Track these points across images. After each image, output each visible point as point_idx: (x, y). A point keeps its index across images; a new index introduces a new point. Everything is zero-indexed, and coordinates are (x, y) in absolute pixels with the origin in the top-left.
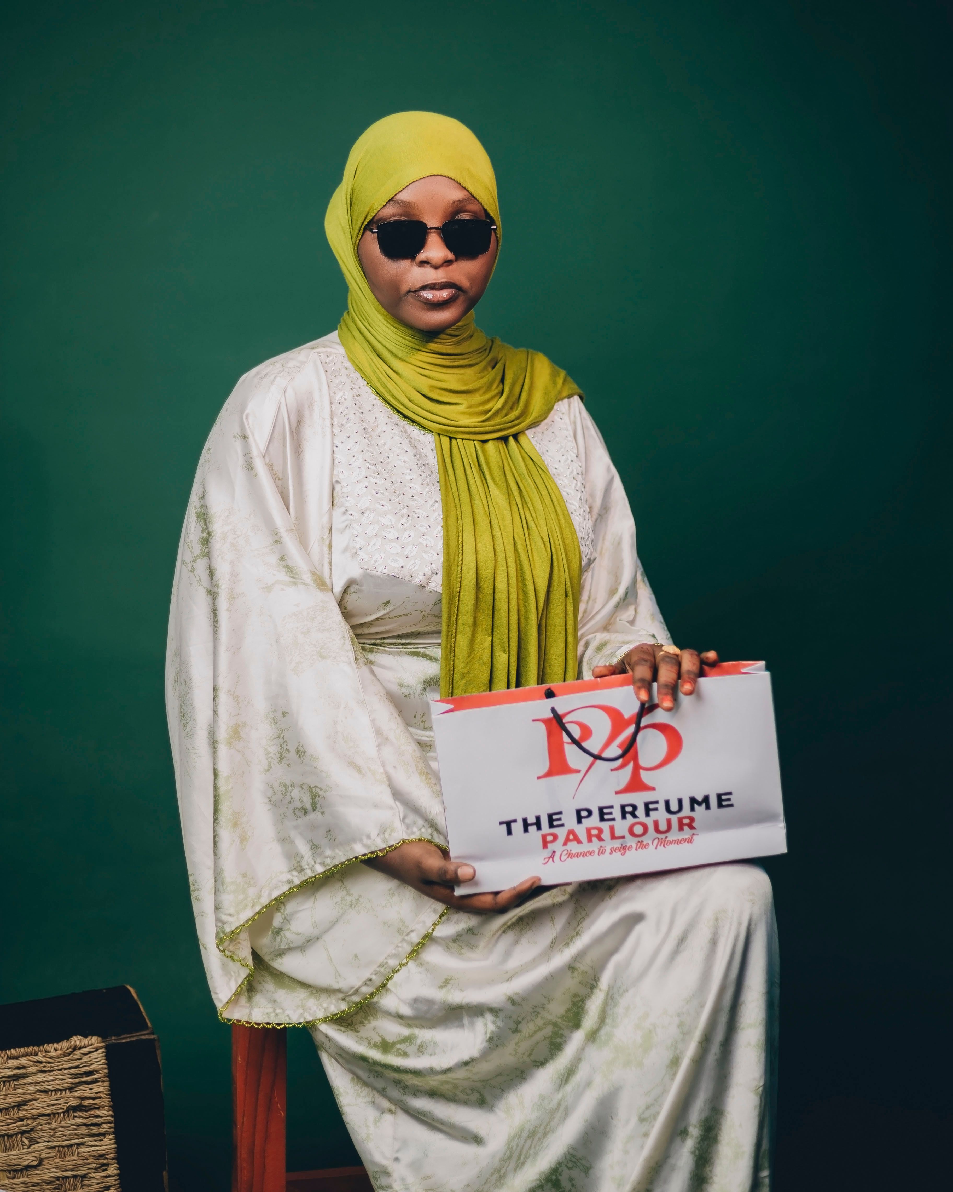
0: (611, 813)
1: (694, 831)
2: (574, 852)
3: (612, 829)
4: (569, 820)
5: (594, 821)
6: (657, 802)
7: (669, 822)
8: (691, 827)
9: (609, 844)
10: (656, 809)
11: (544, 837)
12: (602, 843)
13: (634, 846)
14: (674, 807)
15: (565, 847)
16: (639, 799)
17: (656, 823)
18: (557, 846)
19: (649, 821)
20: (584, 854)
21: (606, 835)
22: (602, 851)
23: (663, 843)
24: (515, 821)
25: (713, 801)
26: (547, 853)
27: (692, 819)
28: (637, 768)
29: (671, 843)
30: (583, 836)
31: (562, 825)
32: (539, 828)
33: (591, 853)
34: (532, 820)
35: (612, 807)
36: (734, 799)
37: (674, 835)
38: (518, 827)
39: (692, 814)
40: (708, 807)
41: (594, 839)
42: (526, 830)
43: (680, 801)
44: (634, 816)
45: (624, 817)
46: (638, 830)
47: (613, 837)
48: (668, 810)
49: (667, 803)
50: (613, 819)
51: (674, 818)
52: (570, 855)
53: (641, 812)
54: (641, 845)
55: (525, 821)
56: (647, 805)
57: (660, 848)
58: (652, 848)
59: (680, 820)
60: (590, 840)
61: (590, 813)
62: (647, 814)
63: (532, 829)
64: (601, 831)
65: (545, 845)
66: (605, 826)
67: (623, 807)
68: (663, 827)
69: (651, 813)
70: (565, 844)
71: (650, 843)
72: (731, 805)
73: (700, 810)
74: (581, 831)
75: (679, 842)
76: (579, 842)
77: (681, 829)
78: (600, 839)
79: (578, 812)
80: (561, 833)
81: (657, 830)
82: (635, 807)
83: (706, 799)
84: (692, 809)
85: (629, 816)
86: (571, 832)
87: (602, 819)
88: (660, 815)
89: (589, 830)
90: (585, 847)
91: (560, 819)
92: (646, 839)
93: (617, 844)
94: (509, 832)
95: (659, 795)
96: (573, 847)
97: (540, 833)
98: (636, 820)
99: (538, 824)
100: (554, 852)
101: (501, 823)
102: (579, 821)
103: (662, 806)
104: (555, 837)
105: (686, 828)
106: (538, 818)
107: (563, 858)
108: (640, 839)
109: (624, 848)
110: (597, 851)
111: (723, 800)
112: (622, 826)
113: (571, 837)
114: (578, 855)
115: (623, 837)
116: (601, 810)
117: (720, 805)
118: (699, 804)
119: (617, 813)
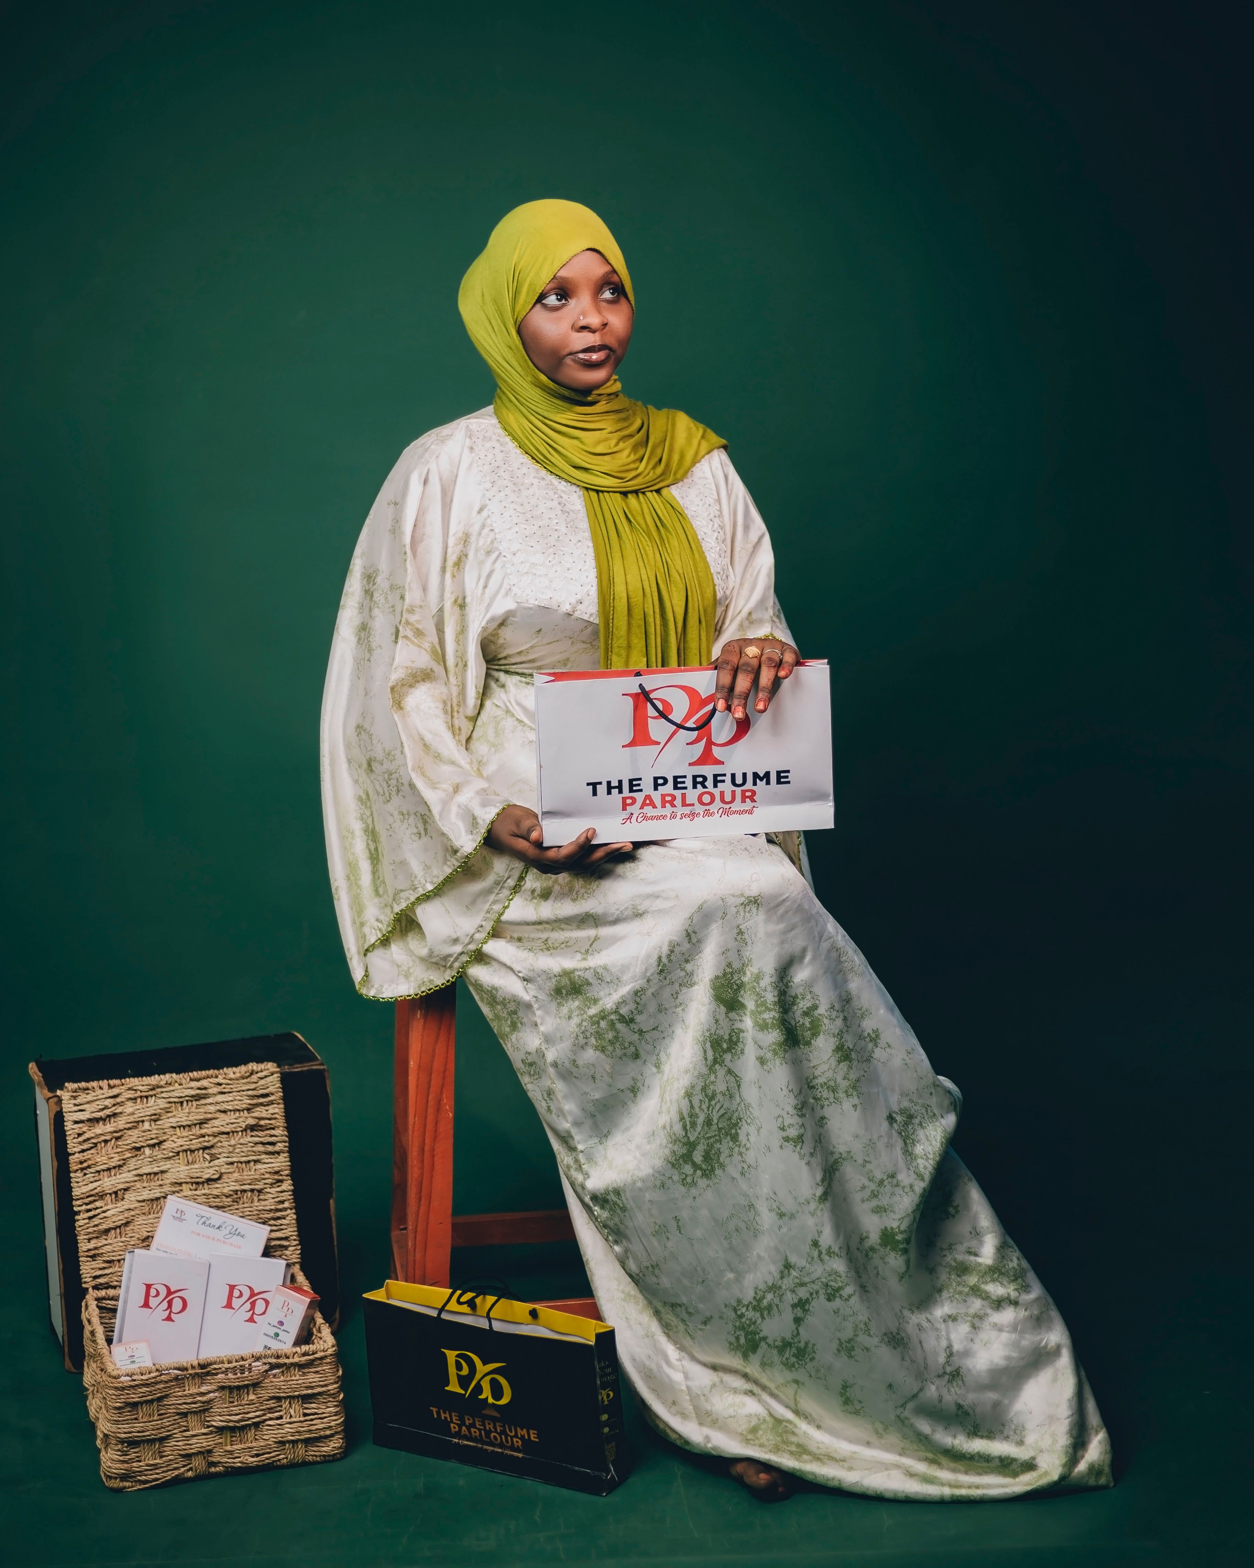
0: (684, 782)
1: (754, 804)
2: (649, 815)
3: (684, 795)
4: (647, 785)
5: (669, 788)
6: (724, 775)
7: (733, 792)
8: (753, 801)
9: (680, 810)
10: (723, 781)
11: (624, 799)
12: (674, 809)
13: (702, 813)
14: (739, 780)
15: (641, 811)
16: (709, 771)
17: (722, 794)
18: (635, 809)
19: (716, 792)
20: (658, 818)
21: (678, 802)
22: (673, 816)
23: (727, 812)
24: (600, 783)
25: (773, 778)
26: (625, 815)
27: (754, 793)
28: (710, 744)
29: (734, 813)
30: (658, 801)
31: (641, 790)
32: (621, 792)
33: (664, 817)
34: (615, 783)
35: (685, 777)
36: (791, 777)
37: (737, 805)
38: (602, 789)
39: (754, 788)
40: (768, 783)
41: (668, 805)
42: (609, 793)
43: (744, 775)
44: (704, 787)
45: (695, 787)
46: (706, 799)
47: (684, 804)
48: (733, 782)
49: (733, 776)
50: (685, 788)
51: (738, 790)
52: (645, 818)
53: (709, 783)
54: (708, 813)
55: (609, 783)
56: (715, 776)
57: (724, 817)
58: (717, 816)
59: (743, 792)
60: (663, 806)
61: (666, 781)
62: (715, 786)
63: (615, 791)
64: (673, 797)
65: (625, 806)
66: (678, 793)
67: (695, 777)
68: (728, 798)
69: (719, 784)
70: (642, 808)
71: (716, 812)
72: (789, 782)
73: (761, 784)
74: (656, 797)
75: (741, 812)
76: (655, 807)
77: (743, 801)
78: (673, 806)
79: (656, 779)
80: (639, 797)
81: (722, 800)
82: (705, 778)
83: (767, 775)
84: (755, 784)
85: (699, 786)
86: (648, 797)
87: (676, 788)
88: (727, 787)
89: (663, 796)
90: (659, 811)
91: (639, 785)
92: (713, 808)
93: (687, 810)
94: (595, 793)
95: (727, 770)
96: (648, 810)
97: (621, 795)
98: (705, 790)
99: (620, 787)
100: (632, 814)
101: (588, 784)
102: (656, 789)
103: (728, 779)
104: (634, 801)
105: (748, 800)
106: (620, 782)
107: (640, 819)
108: (707, 807)
109: (693, 815)
110: (669, 816)
111: (782, 777)
112: (692, 795)
113: (648, 802)
114: (652, 818)
115: (693, 805)
116: (675, 778)
117: (779, 782)
118: (761, 779)
119: (689, 782)
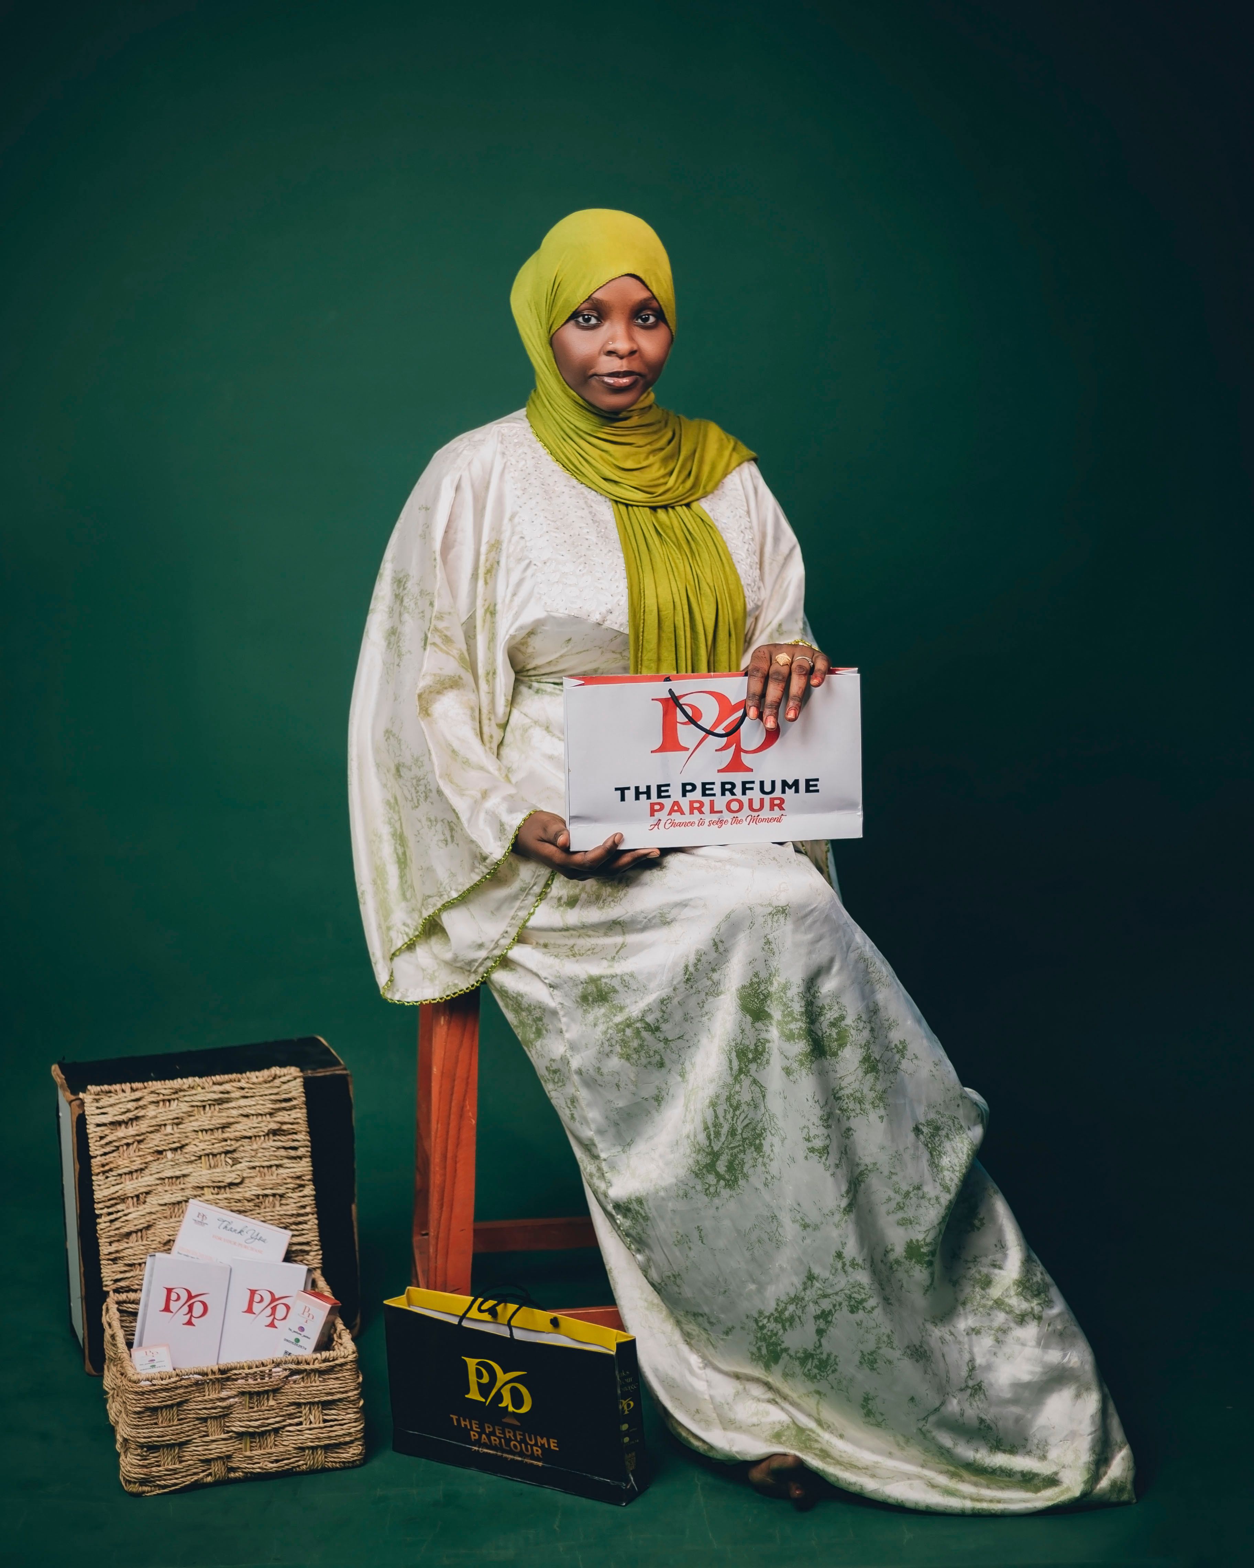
0: (712, 789)
1: (782, 812)
2: (676, 821)
3: (712, 803)
4: (675, 792)
5: (697, 795)
6: (753, 782)
7: (762, 800)
8: (782, 809)
9: (708, 817)
10: (752, 789)
11: (652, 805)
12: (702, 816)
13: (730, 821)
14: (768, 788)
15: (670, 817)
16: (737, 778)
17: (751, 801)
18: (663, 815)
19: (745, 799)
20: (686, 824)
21: (706, 808)
22: (701, 823)
23: (755, 820)
24: (628, 788)
25: (802, 786)
26: (653, 820)
27: (782, 801)
28: (739, 750)
29: (762, 821)
30: (686, 808)
31: (669, 796)
32: (649, 797)
33: (692, 824)
34: (643, 789)
35: (713, 783)
36: (820, 785)
37: (766, 813)
38: (630, 794)
39: (783, 796)
40: (797, 791)
41: (696, 811)
42: (637, 798)
43: (773, 783)
44: (733, 794)
45: (723, 794)
46: (735, 806)
47: (712, 811)
48: (762, 791)
49: (762, 783)
50: (714, 795)
51: (767, 798)
52: (673, 824)
53: (738, 790)
54: (736, 821)
55: (637, 788)
56: (744, 783)
57: (753, 824)
58: (745, 823)
59: (772, 800)
60: (691, 813)
61: (694, 787)
62: (744, 793)
63: (643, 797)
64: (702, 804)
65: (653, 812)
66: (706, 800)
67: (723, 784)
68: (756, 805)
69: (747, 792)
70: (670, 814)
71: (744, 820)
72: (817, 791)
73: (790, 792)
74: (685, 803)
75: (769, 820)
76: (682, 813)
77: (772, 809)
78: (701, 812)
79: (684, 785)
80: (668, 803)
81: (751, 808)
82: (733, 785)
83: (796, 783)
84: (784, 792)
85: (727, 793)
86: (676, 803)
87: (704, 794)
88: (755, 794)
89: (692, 803)
90: (687, 818)
91: (667, 791)
92: (741, 815)
93: (715, 817)
94: (623, 799)
95: (755, 777)
96: (676, 816)
97: (650, 801)
98: (734, 797)
99: (648, 793)
100: (660, 820)
101: (617, 789)
102: (684, 795)
103: (757, 786)
104: (662, 807)
105: (776, 808)
106: (648, 787)
107: (667, 826)
108: (735, 815)
109: (721, 822)
110: (697, 822)
111: (811, 786)
112: (720, 802)
113: (676, 808)
114: (680, 825)
115: (721, 812)
116: (704, 784)
117: (808, 790)
118: (790, 787)
119: (717, 789)
